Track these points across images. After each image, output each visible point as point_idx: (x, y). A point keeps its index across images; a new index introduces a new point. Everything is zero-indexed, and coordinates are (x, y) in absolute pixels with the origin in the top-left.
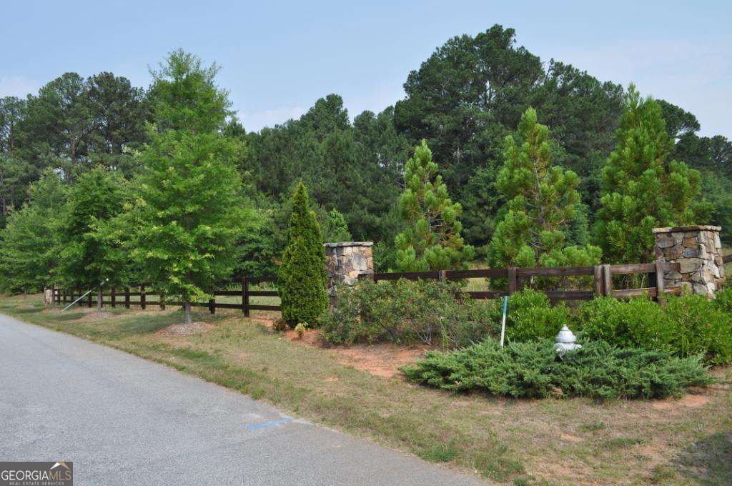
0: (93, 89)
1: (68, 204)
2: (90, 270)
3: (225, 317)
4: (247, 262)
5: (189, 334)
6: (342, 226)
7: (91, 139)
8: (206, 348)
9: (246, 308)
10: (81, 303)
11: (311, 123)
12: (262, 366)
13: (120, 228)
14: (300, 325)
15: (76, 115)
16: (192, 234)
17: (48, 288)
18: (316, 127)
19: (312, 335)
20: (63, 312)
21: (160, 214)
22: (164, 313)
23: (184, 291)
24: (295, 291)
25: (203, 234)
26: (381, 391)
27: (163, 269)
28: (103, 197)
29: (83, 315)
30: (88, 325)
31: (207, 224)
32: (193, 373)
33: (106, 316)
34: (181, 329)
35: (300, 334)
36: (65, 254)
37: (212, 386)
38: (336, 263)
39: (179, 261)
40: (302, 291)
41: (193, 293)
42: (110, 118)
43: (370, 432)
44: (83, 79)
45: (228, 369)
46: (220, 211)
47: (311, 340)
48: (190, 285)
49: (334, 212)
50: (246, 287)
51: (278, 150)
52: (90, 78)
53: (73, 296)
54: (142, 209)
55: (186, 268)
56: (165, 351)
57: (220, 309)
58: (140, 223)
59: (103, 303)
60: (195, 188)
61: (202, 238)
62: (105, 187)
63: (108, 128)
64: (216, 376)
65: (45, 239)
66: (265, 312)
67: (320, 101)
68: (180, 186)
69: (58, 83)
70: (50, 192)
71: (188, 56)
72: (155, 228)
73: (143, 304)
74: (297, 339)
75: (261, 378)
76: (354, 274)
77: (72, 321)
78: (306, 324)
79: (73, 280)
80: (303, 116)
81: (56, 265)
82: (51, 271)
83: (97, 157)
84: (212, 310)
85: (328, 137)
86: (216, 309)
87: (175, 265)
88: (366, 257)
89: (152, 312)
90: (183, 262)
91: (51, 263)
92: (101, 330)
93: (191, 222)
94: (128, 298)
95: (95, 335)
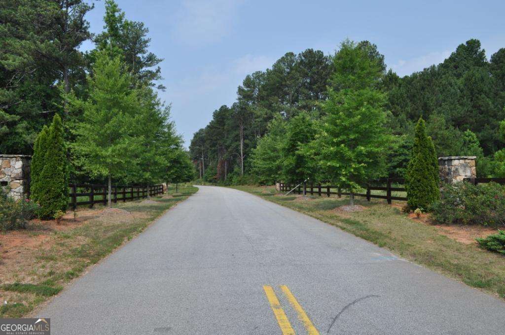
0: (302, 61)
1: (287, 134)
2: (298, 172)
3: (376, 204)
4: (398, 169)
5: (351, 211)
6: (474, 142)
7: (301, 92)
8: (359, 219)
9: (389, 199)
10: (294, 192)
11: (453, 64)
12: (388, 231)
13: (314, 148)
14: (418, 209)
15: (292, 78)
16: (354, 152)
17: (278, 182)
18: (456, 67)
19: (426, 216)
20: (285, 196)
21: (335, 140)
22: (340, 199)
23: (348, 186)
24: (416, 188)
25: (360, 152)
26: (459, 250)
27: (337, 172)
28: (306, 130)
29: (295, 198)
30: (298, 204)
31: (362, 146)
32: (349, 231)
33: (307, 199)
34: (348, 208)
35: (418, 215)
36: (286, 163)
37: (359, 239)
38: (447, 170)
39: (346, 168)
40: (420, 188)
41: (354, 187)
42: (312, 77)
43: (441, 269)
44: (296, 55)
45: (369, 231)
46: (371, 137)
47: (426, 219)
48: (353, 183)
49: (468, 132)
50: (389, 185)
51: (423, 89)
52: (300, 54)
53: (290, 187)
54: (325, 137)
55: (350, 172)
56: (337, 219)
57: (374, 198)
58: (324, 146)
59: (306, 192)
60: (355, 124)
61: (360, 154)
62: (307, 123)
63: (310, 84)
64: (361, 234)
65: (275, 154)
66: (402, 201)
67: (461, 47)
68: (346, 123)
69: (282, 60)
70: (278, 127)
71: (352, 43)
72: (332, 148)
73: (329, 194)
74: (416, 218)
75: (386, 237)
76: (460, 178)
77: (289, 201)
78: (422, 209)
79: (289, 177)
80: (446, 60)
81: (282, 169)
82: (279, 172)
83: (304, 103)
84: (369, 199)
85: (466, 74)
86: (371, 198)
87: (343, 170)
88: (470, 167)
89: (334, 198)
90: (348, 168)
91: (279, 168)
92: (304, 206)
93: (353, 145)
94: (320, 190)
95: (300, 209)
